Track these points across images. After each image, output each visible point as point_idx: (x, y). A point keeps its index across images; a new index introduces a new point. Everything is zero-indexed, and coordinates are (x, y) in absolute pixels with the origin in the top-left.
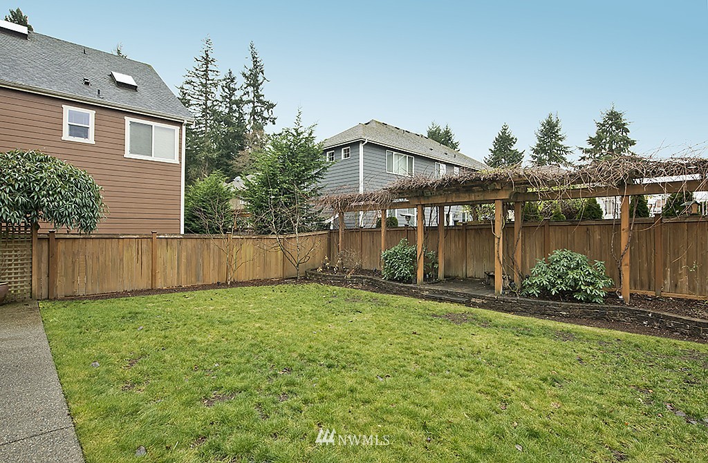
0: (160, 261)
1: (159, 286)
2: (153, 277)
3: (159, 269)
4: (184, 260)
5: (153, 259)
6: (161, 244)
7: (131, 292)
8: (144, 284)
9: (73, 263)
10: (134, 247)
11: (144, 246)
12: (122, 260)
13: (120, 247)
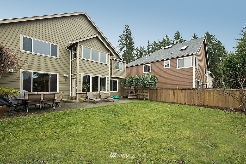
0: (179, 96)
1: (179, 102)
2: (178, 100)
3: (179, 98)
4: (186, 96)
5: (178, 95)
6: (179, 91)
7: (172, 102)
8: (175, 101)
9: (160, 94)
10: (173, 91)
11: (175, 91)
12: (170, 94)
13: (169, 91)
